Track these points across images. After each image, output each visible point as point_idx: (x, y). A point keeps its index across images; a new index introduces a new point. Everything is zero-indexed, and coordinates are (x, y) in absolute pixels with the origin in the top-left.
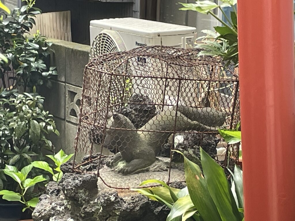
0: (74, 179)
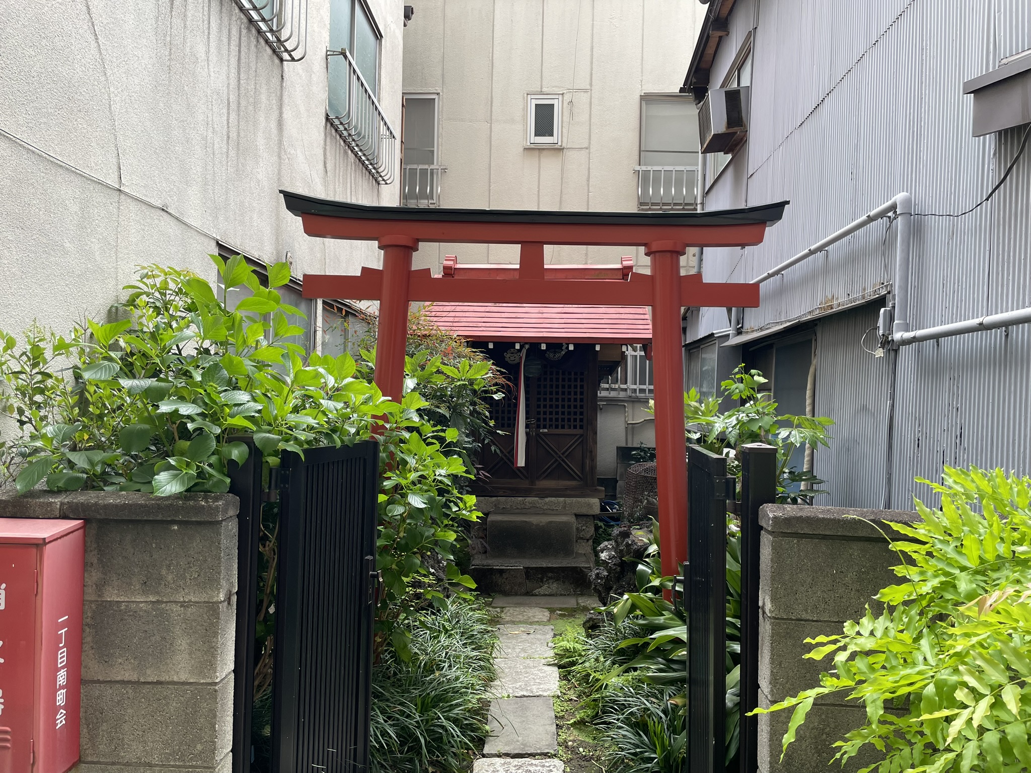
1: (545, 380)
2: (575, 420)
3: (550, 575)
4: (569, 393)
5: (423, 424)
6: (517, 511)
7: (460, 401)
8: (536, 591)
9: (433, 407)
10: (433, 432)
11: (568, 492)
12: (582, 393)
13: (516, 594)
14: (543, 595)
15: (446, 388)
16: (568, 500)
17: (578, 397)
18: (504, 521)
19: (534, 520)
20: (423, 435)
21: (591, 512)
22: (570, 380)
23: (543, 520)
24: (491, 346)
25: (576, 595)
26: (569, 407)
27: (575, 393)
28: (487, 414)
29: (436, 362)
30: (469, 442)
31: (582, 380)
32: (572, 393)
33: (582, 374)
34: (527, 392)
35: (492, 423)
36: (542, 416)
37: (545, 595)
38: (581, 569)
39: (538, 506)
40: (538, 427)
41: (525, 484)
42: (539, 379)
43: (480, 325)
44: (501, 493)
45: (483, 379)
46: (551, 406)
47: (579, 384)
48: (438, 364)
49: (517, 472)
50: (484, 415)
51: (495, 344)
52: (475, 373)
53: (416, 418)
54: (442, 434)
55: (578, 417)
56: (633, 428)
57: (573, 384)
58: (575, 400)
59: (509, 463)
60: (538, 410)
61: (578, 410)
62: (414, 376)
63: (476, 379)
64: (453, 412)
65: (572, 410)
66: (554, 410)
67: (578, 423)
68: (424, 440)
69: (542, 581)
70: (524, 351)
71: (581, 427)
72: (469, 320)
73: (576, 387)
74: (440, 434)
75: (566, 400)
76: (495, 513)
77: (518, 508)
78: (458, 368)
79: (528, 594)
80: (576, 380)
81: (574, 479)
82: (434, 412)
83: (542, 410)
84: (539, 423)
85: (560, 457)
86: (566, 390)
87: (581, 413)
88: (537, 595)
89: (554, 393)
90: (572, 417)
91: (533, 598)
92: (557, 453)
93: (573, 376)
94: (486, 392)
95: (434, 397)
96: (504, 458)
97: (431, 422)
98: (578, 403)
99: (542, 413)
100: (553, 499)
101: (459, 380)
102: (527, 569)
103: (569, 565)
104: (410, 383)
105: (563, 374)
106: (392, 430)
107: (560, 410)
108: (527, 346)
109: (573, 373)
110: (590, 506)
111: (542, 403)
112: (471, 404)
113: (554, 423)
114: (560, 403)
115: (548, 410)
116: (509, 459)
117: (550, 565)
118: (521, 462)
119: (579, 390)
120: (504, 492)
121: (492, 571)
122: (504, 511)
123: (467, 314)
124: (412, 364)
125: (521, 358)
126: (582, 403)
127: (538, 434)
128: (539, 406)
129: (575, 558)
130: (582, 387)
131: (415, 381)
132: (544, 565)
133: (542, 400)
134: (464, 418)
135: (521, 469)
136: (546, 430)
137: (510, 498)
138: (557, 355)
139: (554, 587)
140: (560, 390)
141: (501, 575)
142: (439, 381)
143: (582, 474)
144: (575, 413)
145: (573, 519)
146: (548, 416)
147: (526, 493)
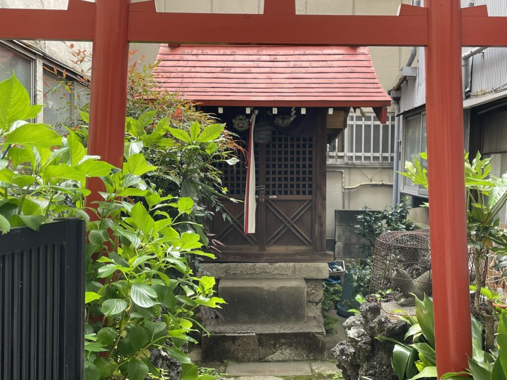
0: (366, 306)
1: (274, 146)
2: (304, 186)
3: (283, 341)
4: (298, 159)
5: (149, 194)
6: (248, 276)
7: (191, 167)
8: (269, 358)
9: (161, 174)
10: (162, 203)
11: (298, 257)
12: (310, 159)
13: (249, 361)
14: (275, 361)
15: (176, 153)
16: (298, 265)
17: (307, 162)
18: (235, 287)
19: (266, 285)
20: (150, 206)
21: (321, 277)
22: (298, 146)
23: (274, 285)
24: (221, 111)
25: (309, 360)
26: (298, 173)
27: (304, 159)
28: (220, 181)
29: (164, 124)
30: (201, 211)
31: (310, 146)
32: (301, 159)
33: (311, 140)
34: (256, 159)
35: (225, 190)
36: (271, 183)
37: (278, 361)
38: (313, 335)
39: (268, 271)
40: (268, 193)
41: (255, 250)
42: (268, 146)
43: (209, 90)
44: (231, 259)
45: (216, 142)
46: (280, 173)
47: (307, 149)
48: (167, 127)
49: (247, 238)
50: (216, 182)
51: (225, 108)
52: (207, 137)
53: (143, 186)
54: (173, 205)
55: (307, 183)
56: (349, 193)
57: (301, 150)
58: (304, 166)
59: (239, 229)
60: (268, 176)
61: (307, 176)
62: (140, 140)
63: (208, 144)
64: (183, 179)
65: (301, 176)
66: (283, 176)
67: (307, 189)
68: (152, 213)
69: (275, 348)
70: (254, 118)
71: (310, 193)
72: (197, 85)
73: (304, 153)
74: (170, 205)
75: (295, 166)
76: (226, 279)
77: (248, 274)
78: (189, 132)
79: (261, 360)
80: (304, 146)
81: (304, 244)
82: (163, 180)
83: (271, 176)
84: (268, 189)
85: (289, 223)
86: (295, 156)
87: (310, 179)
88: (270, 361)
89: (283, 159)
90: (301, 183)
91: (265, 364)
92: (286, 219)
93: (301, 142)
94: (218, 157)
95: (163, 163)
96: (234, 224)
97: (160, 191)
98: (307, 169)
99: (271, 179)
100: (283, 264)
101: (190, 144)
102: (260, 336)
103: (301, 331)
104: (135, 147)
105: (292, 140)
106: (110, 201)
107: (289, 176)
108: (257, 112)
109: (301, 139)
110: (319, 270)
111: (271, 169)
112: (202, 171)
113: (283, 189)
114: (289, 169)
115: (277, 176)
116: (238, 226)
117: (282, 331)
118: (251, 229)
119: (307, 156)
120: (234, 258)
121: (225, 338)
122: (234, 277)
123: (195, 80)
124: (137, 126)
125: (250, 124)
126: (310, 169)
127: (267, 201)
128: (268, 173)
129: (306, 322)
130: (310, 153)
131: (141, 144)
132: (277, 331)
133: (271, 166)
134: (195, 185)
135: (252, 236)
136: (275, 197)
137: (240, 264)
138: (286, 122)
139: (287, 353)
140: (289, 156)
141: (234, 342)
142: (168, 146)
143: (311, 238)
144: (304, 179)
145: (303, 284)
146: (277, 183)
147: (256, 258)
